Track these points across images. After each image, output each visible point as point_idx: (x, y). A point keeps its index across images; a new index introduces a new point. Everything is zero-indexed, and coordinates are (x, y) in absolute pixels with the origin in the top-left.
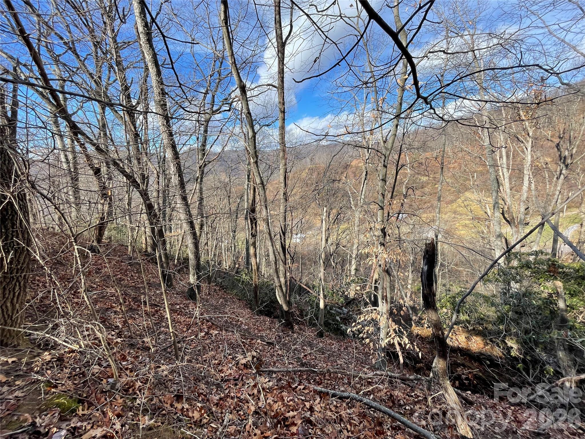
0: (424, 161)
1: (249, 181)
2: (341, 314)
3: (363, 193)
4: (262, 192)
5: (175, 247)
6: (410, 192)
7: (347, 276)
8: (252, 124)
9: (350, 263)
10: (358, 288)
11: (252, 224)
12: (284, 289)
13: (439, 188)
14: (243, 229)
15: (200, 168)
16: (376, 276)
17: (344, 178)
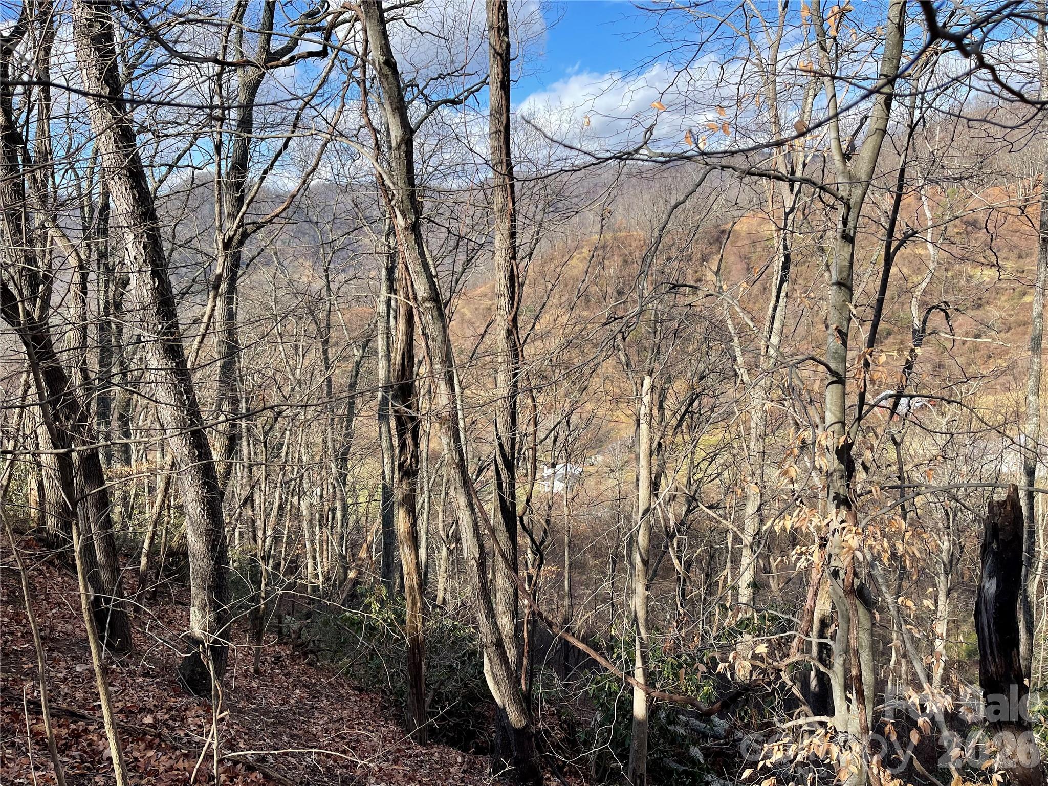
0: (981, 217)
1: (391, 290)
2: (705, 737)
3: (777, 325)
4: (434, 329)
5: (142, 512)
6: (936, 319)
7: (723, 606)
8: (402, 99)
9: (736, 562)
10: (762, 649)
11: (401, 435)
12: (511, 655)
13: (1037, 308)
14: (373, 449)
15: (227, 245)
16: (823, 607)
17: (710, 276)
